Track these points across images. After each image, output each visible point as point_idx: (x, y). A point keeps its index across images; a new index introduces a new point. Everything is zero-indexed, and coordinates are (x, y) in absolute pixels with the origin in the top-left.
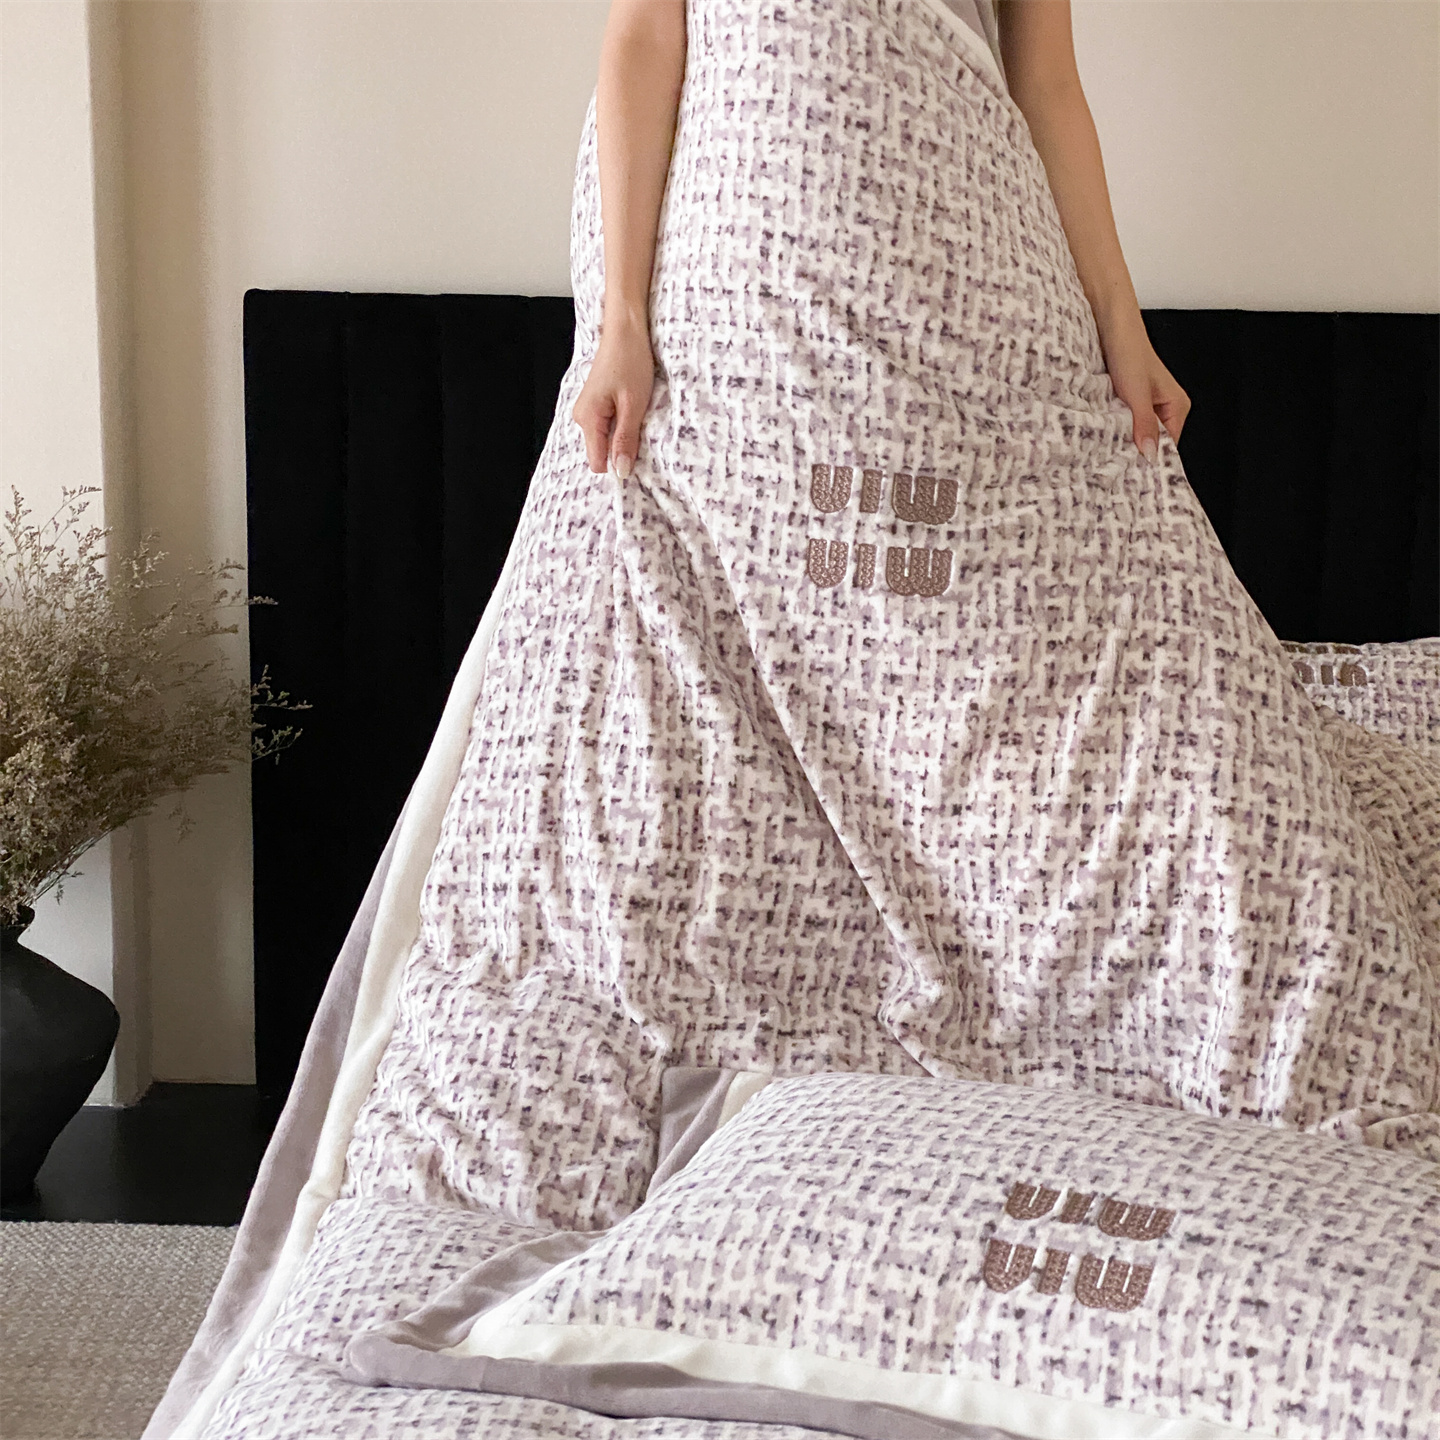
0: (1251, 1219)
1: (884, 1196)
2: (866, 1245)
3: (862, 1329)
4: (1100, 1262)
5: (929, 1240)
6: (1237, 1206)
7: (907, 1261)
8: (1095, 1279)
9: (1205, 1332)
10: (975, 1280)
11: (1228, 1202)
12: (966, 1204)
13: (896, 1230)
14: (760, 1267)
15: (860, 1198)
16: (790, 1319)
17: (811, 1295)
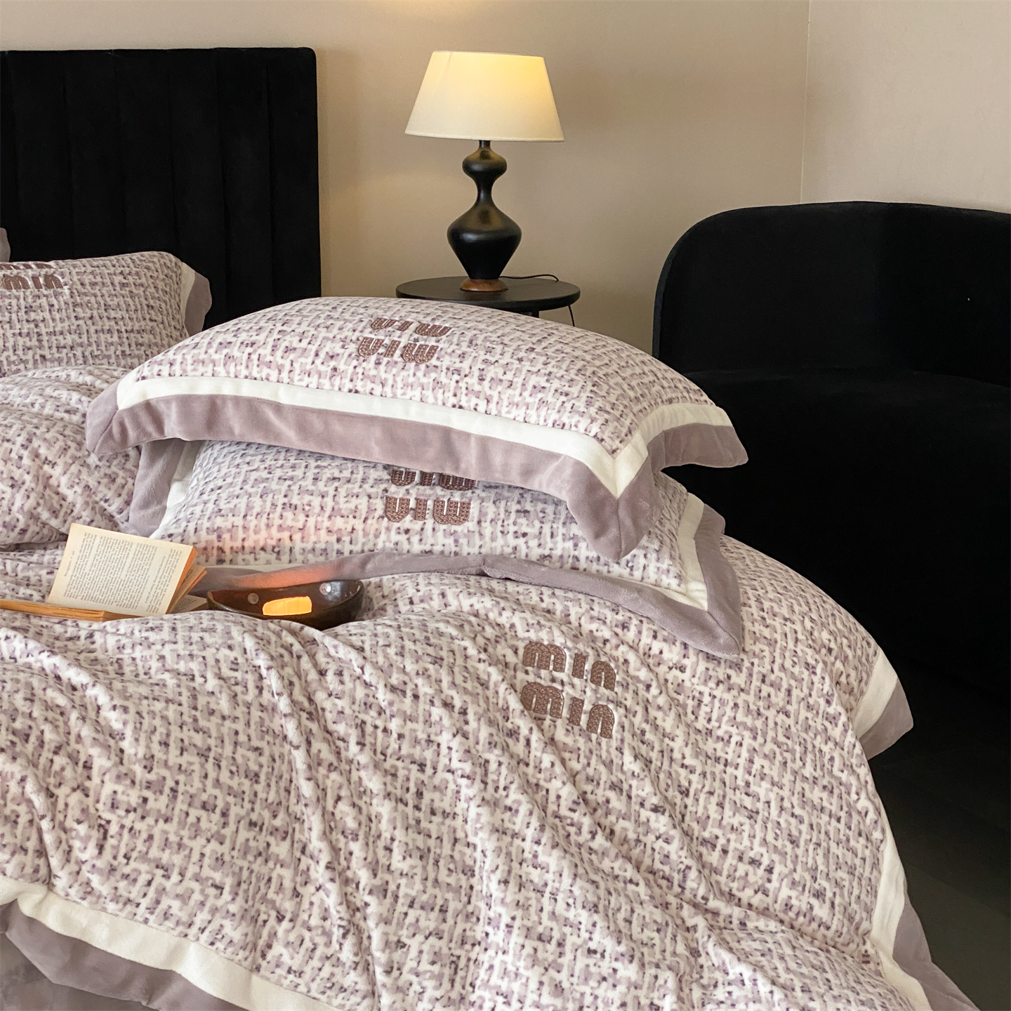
1: (327, 482)
2: (322, 508)
3: (325, 550)
4: (443, 502)
5: (354, 501)
7: (344, 512)
8: (442, 510)
9: (501, 529)
10: (382, 517)
12: (371, 481)
13: (336, 498)
14: (268, 526)
15: (314, 484)
16: (287, 550)
17: (297, 537)
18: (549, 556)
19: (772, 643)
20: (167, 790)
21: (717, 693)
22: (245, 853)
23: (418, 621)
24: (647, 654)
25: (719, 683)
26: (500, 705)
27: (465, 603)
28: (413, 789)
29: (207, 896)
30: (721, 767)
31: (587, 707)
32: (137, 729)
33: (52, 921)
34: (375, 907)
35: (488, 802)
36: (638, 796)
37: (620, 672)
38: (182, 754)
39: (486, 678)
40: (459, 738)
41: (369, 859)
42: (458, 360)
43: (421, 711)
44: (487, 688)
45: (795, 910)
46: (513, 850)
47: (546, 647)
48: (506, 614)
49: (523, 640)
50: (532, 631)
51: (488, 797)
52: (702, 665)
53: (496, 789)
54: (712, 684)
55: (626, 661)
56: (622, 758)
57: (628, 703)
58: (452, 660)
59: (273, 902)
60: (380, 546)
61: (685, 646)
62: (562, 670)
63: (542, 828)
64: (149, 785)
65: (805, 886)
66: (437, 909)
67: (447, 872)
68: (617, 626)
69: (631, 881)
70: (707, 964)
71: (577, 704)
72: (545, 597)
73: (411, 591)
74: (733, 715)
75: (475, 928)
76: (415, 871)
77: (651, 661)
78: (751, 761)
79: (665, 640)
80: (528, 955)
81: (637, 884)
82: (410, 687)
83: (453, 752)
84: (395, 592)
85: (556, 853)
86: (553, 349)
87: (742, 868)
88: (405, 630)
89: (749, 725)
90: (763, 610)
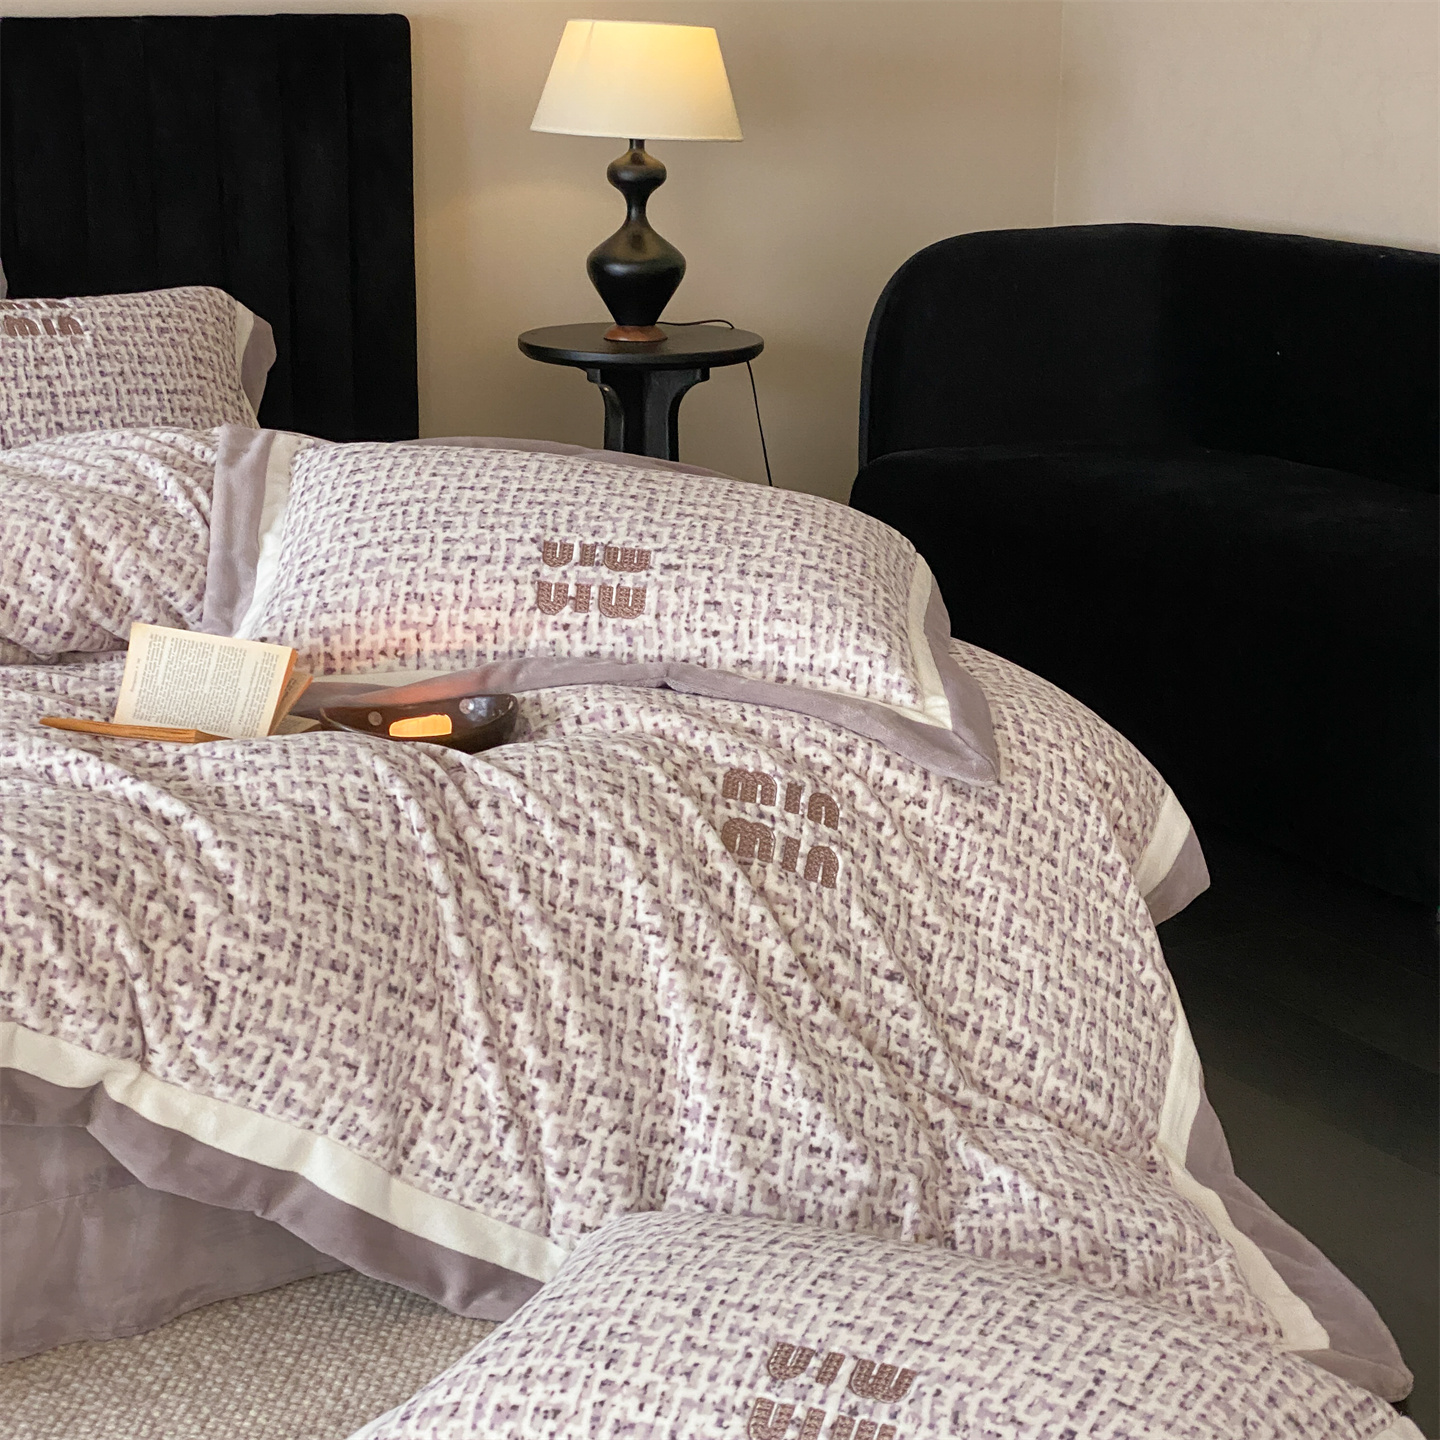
0: (698, 550)
1: (460, 562)
2: (456, 597)
3: (463, 651)
4: (611, 589)
5: (497, 588)
6: (687, 542)
7: (485, 603)
8: (610, 600)
9: (686, 625)
10: (534, 609)
11: (681, 542)
13: (474, 585)
14: (388, 623)
15: (444, 566)
16: (414, 653)
17: (426, 636)
18: (749, 662)
19: (1034, 774)
20: (288, 946)
21: (965, 834)
22: (384, 1026)
23: (590, 743)
24: (877, 786)
25: (968, 822)
26: (696, 846)
27: (648, 721)
28: (590, 949)
29: (338, 1077)
30: (972, 927)
31: (804, 849)
32: (249, 870)
33: (147, 1107)
34: (546, 1093)
35: (684, 964)
36: (869, 960)
37: (845, 807)
38: (304, 901)
39: (677, 811)
40: (646, 884)
41: (537, 1033)
43: (598, 852)
44: (680, 824)
45: (1064, 1105)
46: (716, 1024)
47: (752, 775)
48: (701, 735)
49: (722, 766)
50: (733, 755)
51: (683, 958)
52: (947, 800)
53: (694, 949)
54: (959, 823)
55: (852, 793)
56: (848, 913)
57: (855, 845)
58: (635, 789)
59: (417, 1087)
60: (532, 645)
61: (926, 774)
62: (772, 803)
63: (752, 997)
64: (266, 939)
65: (1075, 1075)
66: (622, 1095)
67: (632, 1052)
68: (839, 750)
69: (863, 1064)
70: (956, 1167)
71: (791, 846)
72: (747, 715)
73: (578, 709)
74: (985, 862)
75: (668, 1122)
76: (594, 1048)
77: (882, 794)
78: (1009, 920)
79: (900, 768)
80: (735, 1153)
81: (871, 1069)
82: (584, 820)
83: (639, 902)
84: (557, 710)
85: (769, 1028)
87: (998, 1052)
88: (575, 753)
89: (1007, 875)
90: (1022, 734)
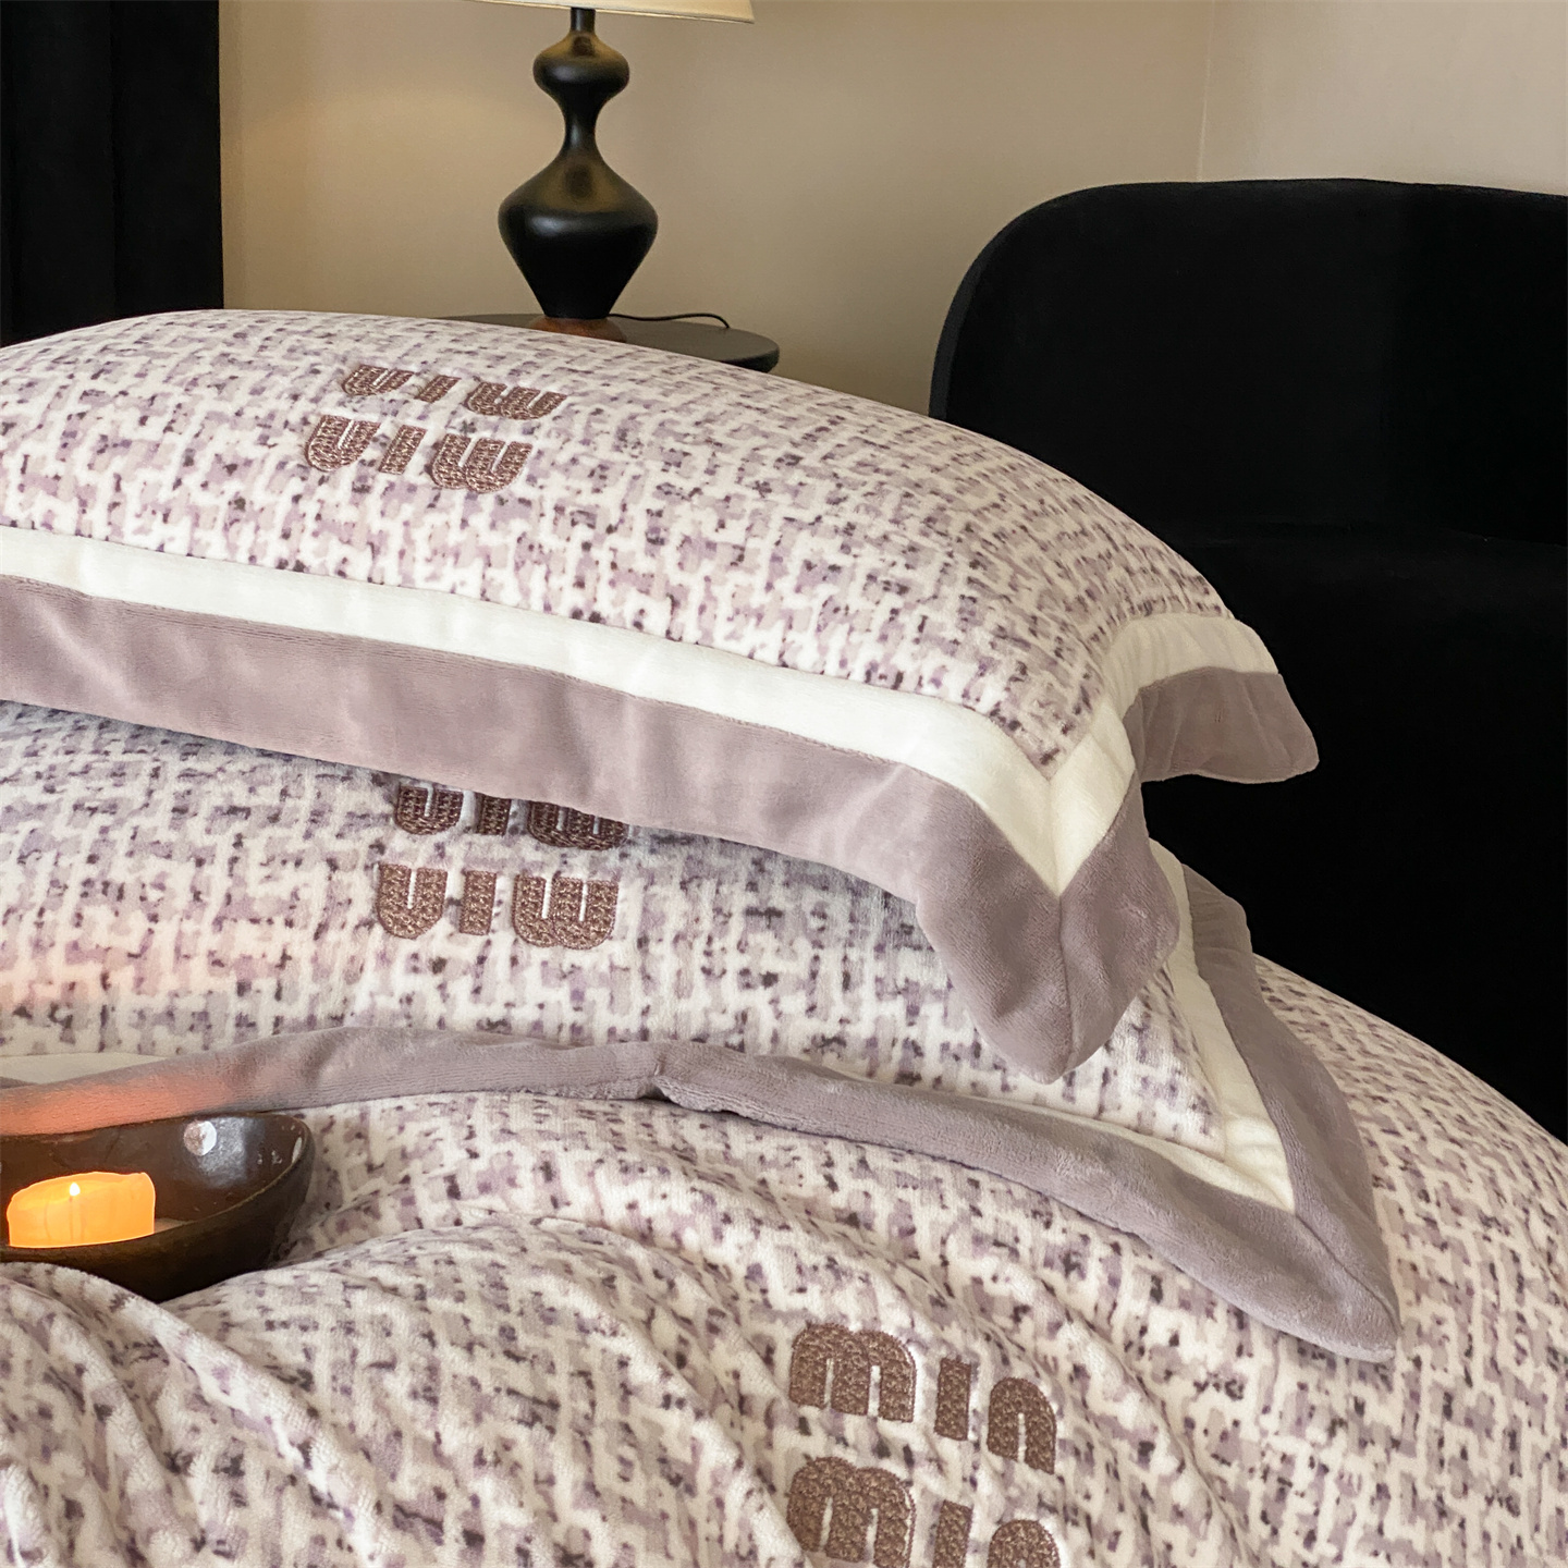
1: (212, 819)
2: (197, 896)
3: (204, 1015)
4: (540, 882)
5: (289, 878)
7: (259, 909)
8: (538, 906)
9: (704, 961)
10: (369, 924)
12: (337, 820)
13: (238, 868)
14: (38, 946)
15: (175, 825)
16: (95, 1013)
17: (123, 977)
18: (839, 1040)
19: (1460, 1296)
21: (1332, 1456)
23: (479, 1269)
24: (1135, 1346)
25: (1335, 1425)
26: (729, 1545)
27: (615, 1197)
31: (982, 1529)
37: (1069, 1409)
39: (685, 1455)
42: (587, 485)
44: (691, 1490)
47: (855, 1339)
48: (737, 1234)
49: (788, 1317)
50: (814, 1290)
52: (1290, 1375)
54: (1316, 1432)
55: (1079, 1372)
57: (1096, 1507)
58: (584, 1406)
60: (361, 1004)
61: (1240, 1319)
62: (905, 1414)
68: (1048, 1263)
71: (951, 1523)
72: (841, 1175)
73: (451, 1156)
74: (1374, 1521)
77: (1145, 1365)
79: (1185, 1305)
82: (456, 1504)
84: (404, 1155)
86: (851, 460)
88: (440, 1304)
89: (1420, 1546)
90: (1425, 1196)
